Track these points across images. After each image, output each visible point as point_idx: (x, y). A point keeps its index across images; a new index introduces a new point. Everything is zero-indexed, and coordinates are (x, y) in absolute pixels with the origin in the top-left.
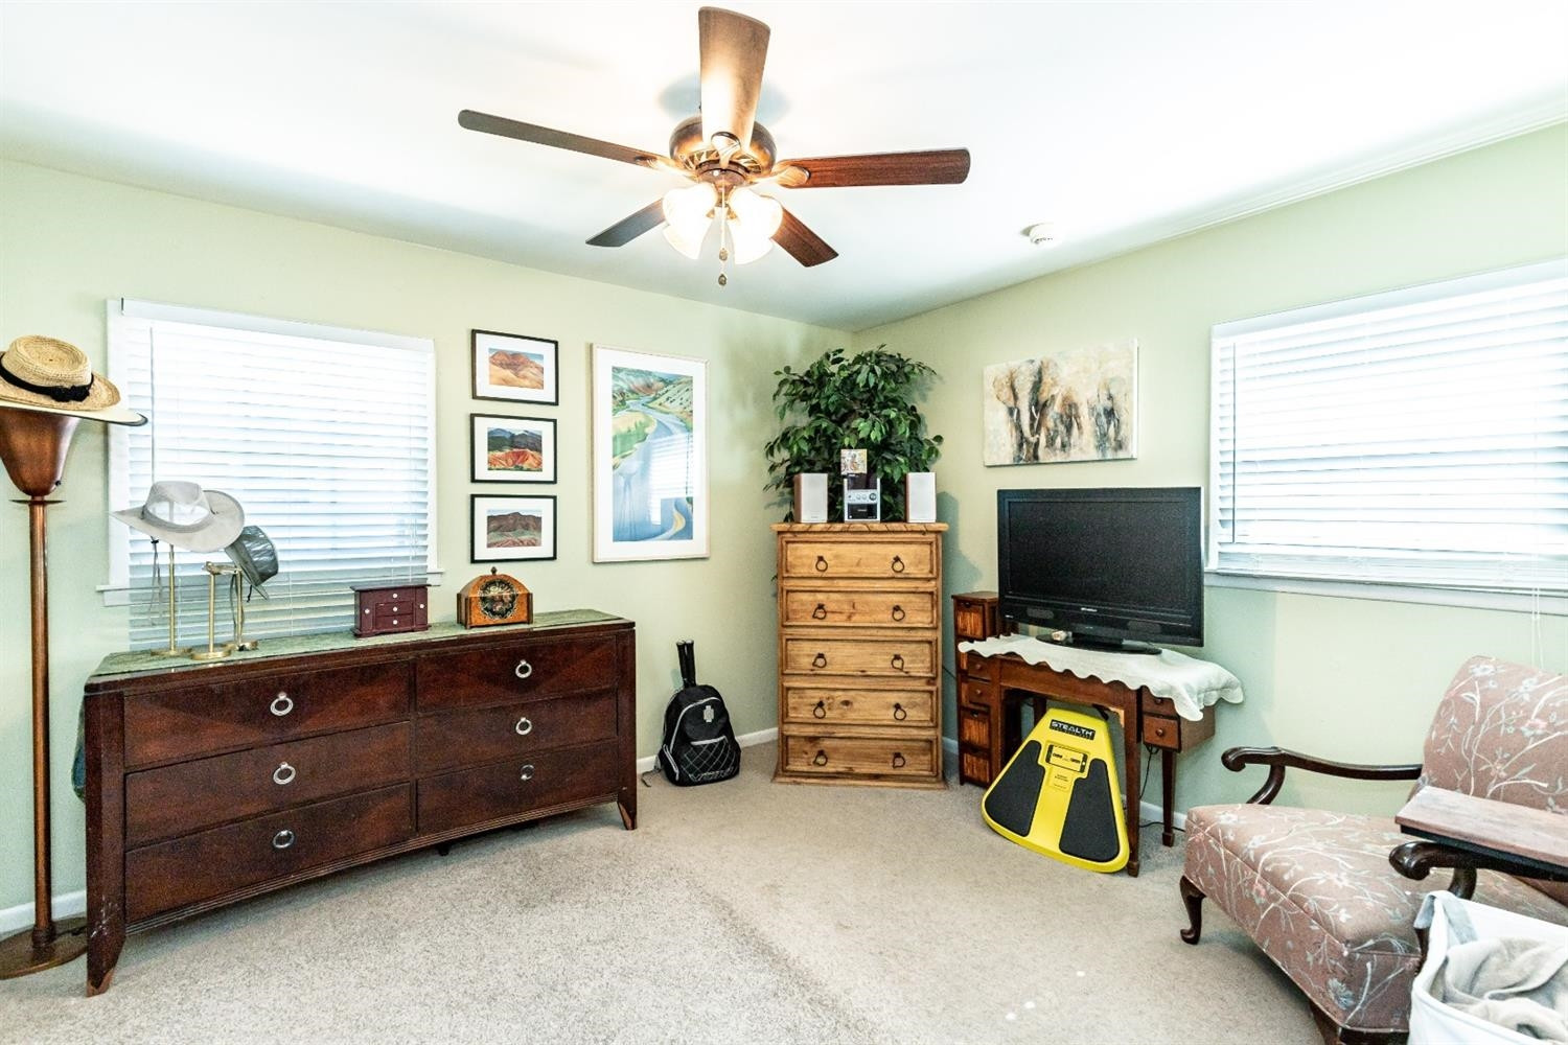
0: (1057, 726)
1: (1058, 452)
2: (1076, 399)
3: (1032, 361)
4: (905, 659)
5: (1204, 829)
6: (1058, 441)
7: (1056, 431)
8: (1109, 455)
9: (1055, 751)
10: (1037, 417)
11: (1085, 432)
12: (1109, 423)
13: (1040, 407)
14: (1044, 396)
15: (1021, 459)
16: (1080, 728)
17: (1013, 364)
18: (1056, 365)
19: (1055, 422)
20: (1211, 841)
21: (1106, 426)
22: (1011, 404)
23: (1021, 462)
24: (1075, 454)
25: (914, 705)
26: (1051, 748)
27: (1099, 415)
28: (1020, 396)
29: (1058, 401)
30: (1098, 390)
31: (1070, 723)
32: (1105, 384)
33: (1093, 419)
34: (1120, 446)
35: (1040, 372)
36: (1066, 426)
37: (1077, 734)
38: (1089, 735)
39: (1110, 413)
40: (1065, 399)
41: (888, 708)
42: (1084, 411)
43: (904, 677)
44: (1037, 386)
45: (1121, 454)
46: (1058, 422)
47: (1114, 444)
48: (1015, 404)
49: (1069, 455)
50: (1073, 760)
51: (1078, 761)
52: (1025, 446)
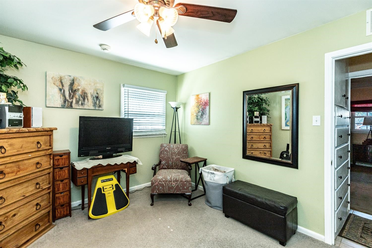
0: (103, 181)
1: (80, 106)
2: (86, 91)
3: (70, 76)
4: (41, 183)
5: (157, 181)
6: (80, 103)
7: (79, 99)
8: (97, 108)
9: (105, 188)
10: (72, 94)
11: (89, 101)
12: (97, 100)
13: (73, 91)
14: (75, 88)
15: (65, 106)
16: (109, 179)
17: (62, 74)
18: (79, 80)
19: (79, 97)
20: (160, 183)
21: (96, 101)
22: (61, 87)
23: (65, 107)
24: (86, 107)
25: (42, 201)
26: (103, 188)
27: (94, 97)
28: (65, 85)
29: (80, 91)
30: (94, 91)
31: (106, 179)
32: (96, 90)
33: (92, 98)
34: (100, 106)
35: (73, 80)
36: (83, 99)
37: (109, 181)
38: (112, 179)
39: (97, 98)
40: (83, 91)
41: (34, 207)
42: (89, 96)
43: (41, 190)
44: (72, 84)
45: (100, 109)
46: (80, 97)
47: (98, 106)
48: (63, 88)
49: (84, 107)
50: (110, 188)
51: (111, 187)
52: (67, 102)
